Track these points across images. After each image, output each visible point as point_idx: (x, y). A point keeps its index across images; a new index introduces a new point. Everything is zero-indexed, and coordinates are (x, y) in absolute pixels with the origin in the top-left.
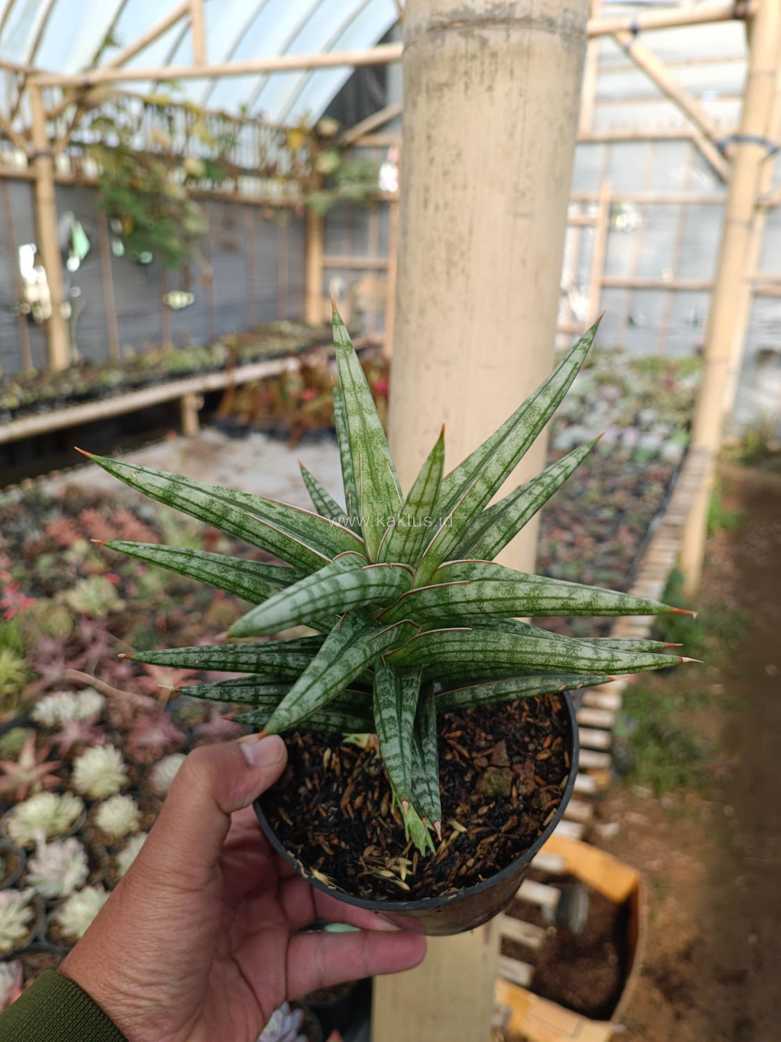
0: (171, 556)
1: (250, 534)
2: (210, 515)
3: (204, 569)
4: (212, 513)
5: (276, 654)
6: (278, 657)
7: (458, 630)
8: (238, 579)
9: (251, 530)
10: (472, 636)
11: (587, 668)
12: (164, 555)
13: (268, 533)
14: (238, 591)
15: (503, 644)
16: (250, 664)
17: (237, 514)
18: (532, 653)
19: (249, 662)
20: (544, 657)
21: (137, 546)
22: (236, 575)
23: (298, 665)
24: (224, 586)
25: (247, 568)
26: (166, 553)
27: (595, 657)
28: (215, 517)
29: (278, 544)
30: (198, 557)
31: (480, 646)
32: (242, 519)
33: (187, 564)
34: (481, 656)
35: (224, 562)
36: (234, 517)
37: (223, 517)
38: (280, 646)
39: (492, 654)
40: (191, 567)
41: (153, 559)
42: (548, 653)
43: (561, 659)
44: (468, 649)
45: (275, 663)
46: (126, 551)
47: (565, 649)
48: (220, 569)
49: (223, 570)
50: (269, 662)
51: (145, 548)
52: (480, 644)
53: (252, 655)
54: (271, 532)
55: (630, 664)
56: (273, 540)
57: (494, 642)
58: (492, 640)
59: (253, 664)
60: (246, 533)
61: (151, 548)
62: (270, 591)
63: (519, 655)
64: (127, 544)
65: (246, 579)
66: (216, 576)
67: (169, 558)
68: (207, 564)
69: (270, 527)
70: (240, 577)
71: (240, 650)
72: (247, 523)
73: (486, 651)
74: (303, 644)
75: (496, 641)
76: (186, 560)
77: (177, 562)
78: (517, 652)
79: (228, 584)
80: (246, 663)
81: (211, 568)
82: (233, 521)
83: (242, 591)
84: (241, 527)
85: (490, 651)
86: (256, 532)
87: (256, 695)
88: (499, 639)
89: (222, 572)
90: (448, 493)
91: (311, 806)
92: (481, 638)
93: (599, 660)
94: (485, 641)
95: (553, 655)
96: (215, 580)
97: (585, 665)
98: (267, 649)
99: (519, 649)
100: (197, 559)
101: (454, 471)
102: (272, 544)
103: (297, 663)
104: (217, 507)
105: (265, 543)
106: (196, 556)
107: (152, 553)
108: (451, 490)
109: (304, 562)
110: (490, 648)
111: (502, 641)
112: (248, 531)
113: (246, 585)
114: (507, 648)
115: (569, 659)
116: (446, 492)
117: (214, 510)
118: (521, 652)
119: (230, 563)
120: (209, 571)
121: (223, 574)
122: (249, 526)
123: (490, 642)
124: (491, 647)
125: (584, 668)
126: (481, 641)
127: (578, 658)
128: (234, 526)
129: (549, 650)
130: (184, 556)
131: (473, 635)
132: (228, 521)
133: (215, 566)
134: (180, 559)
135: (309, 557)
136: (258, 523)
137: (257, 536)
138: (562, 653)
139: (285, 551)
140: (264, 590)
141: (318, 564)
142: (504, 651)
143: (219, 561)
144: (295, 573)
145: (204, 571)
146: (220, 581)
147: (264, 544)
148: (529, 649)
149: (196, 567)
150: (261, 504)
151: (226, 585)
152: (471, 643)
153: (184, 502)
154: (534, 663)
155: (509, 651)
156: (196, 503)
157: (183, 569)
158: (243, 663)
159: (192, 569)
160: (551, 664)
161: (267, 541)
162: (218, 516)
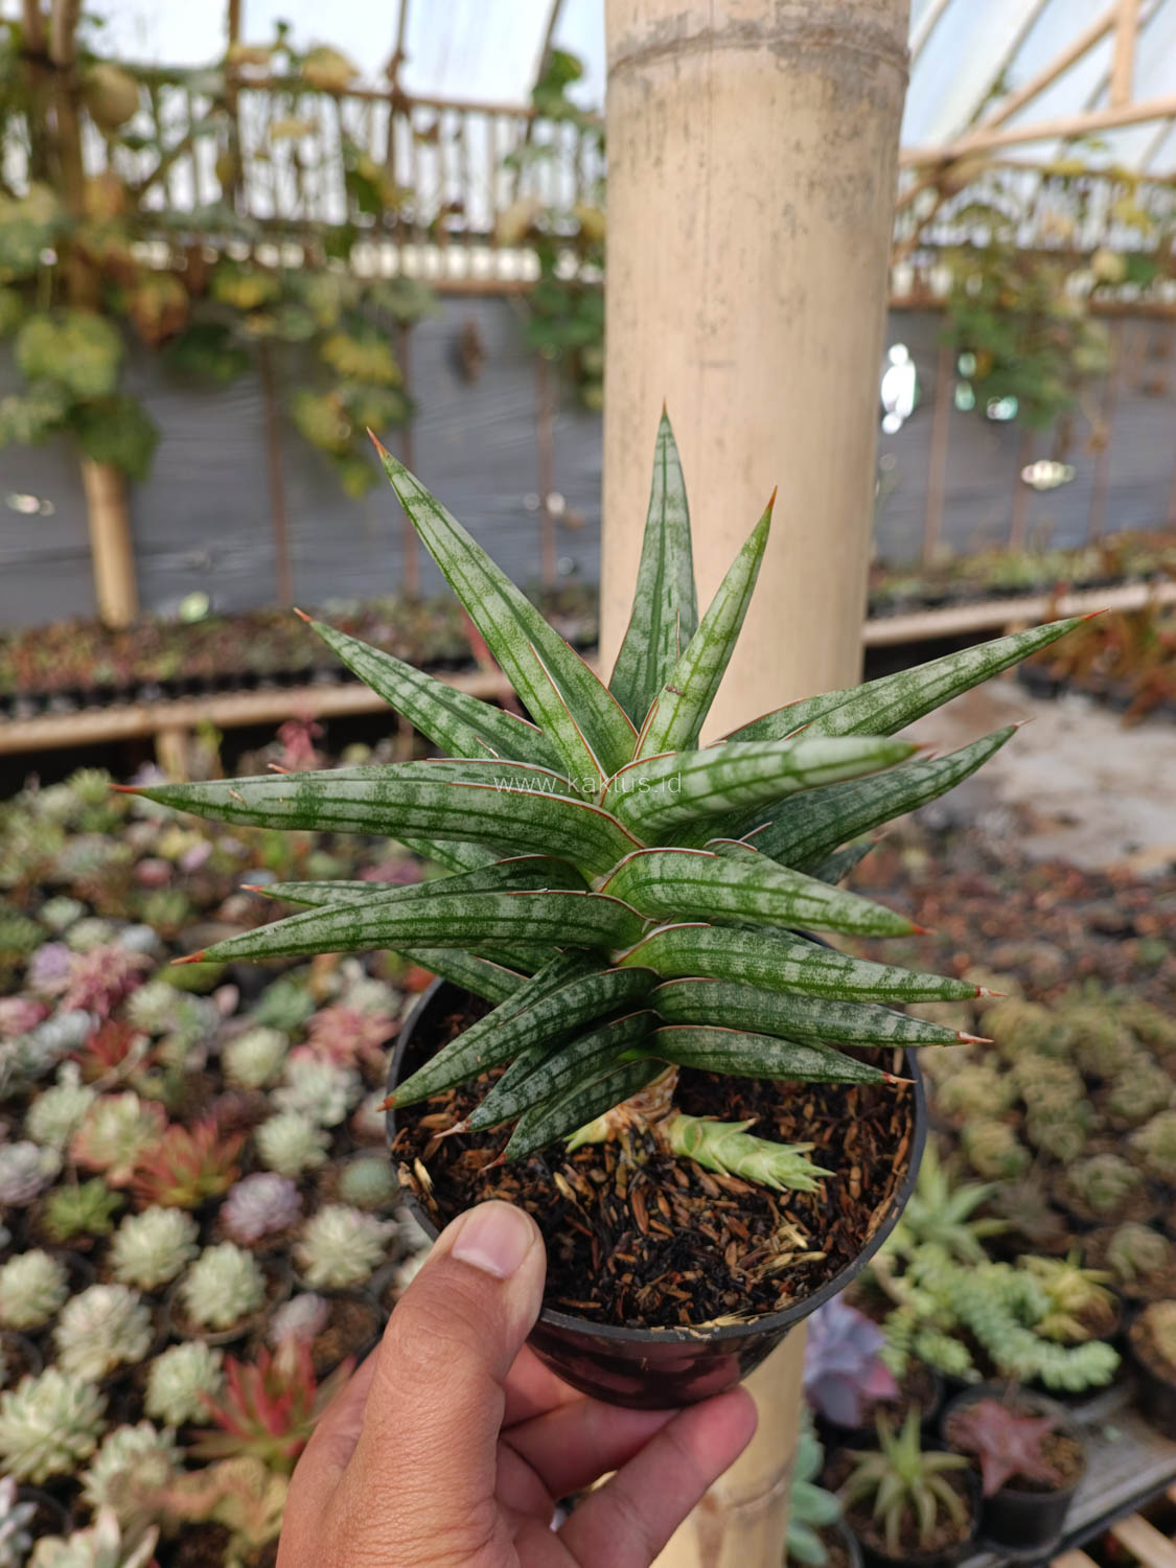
0: (327, 923)
1: (458, 815)
2: (388, 811)
3: (389, 918)
4: (390, 805)
5: (548, 999)
6: (553, 1001)
7: (754, 835)
8: (446, 910)
9: (459, 807)
10: (776, 830)
11: (932, 790)
12: (314, 926)
13: (487, 800)
14: (450, 930)
15: (823, 818)
16: (532, 1029)
17: (430, 789)
18: (863, 807)
19: (530, 1026)
20: (879, 806)
21: (261, 934)
22: (438, 904)
23: (579, 1000)
24: (427, 933)
25: (438, 891)
26: (316, 922)
27: (933, 772)
28: (396, 810)
29: (505, 812)
30: (366, 906)
31: (794, 837)
32: (440, 795)
33: (359, 924)
34: (800, 850)
35: (403, 897)
36: (427, 796)
37: (410, 805)
38: (539, 989)
39: (813, 839)
40: (367, 925)
41: (300, 943)
42: (882, 798)
43: (900, 796)
44: (780, 850)
45: (555, 1013)
46: (247, 950)
47: (896, 783)
48: (410, 906)
49: (416, 907)
50: (548, 1015)
51: (275, 930)
52: (793, 835)
53: (526, 1015)
54: (490, 796)
55: (974, 759)
56: (497, 809)
57: (809, 822)
58: (805, 821)
59: (535, 1027)
60: (452, 816)
61: (285, 927)
62: (499, 905)
63: (851, 819)
64: (243, 939)
65: (458, 903)
66: (411, 921)
67: (326, 927)
68: (387, 909)
69: (486, 788)
70: (450, 905)
71: (506, 1018)
72: (450, 798)
73: (804, 840)
74: (557, 975)
75: (810, 819)
76: (352, 917)
77: (342, 928)
78: (844, 818)
79: (433, 925)
80: (528, 1030)
81: (397, 912)
82: (426, 804)
83: (457, 926)
84: (441, 809)
85: (810, 836)
86: (466, 807)
87: (552, 1080)
88: (814, 815)
89: (416, 910)
90: (638, 669)
91: (596, 1264)
92: (790, 826)
93: (940, 773)
94: (797, 827)
95: (888, 796)
96: (411, 929)
97: (929, 788)
98: (529, 1000)
99: (845, 813)
100: (367, 909)
101: (626, 637)
102: (496, 817)
103: (576, 999)
104: (394, 791)
105: (484, 819)
106: (361, 906)
107: (293, 933)
108: (638, 664)
109: (545, 826)
110: (809, 833)
111: (817, 816)
112: (455, 811)
113: (461, 912)
114: (829, 821)
115: (909, 791)
116: (634, 669)
117: (393, 799)
118: (850, 814)
119: (413, 894)
120: (397, 918)
121: (421, 912)
122: (455, 799)
123: (804, 825)
124: (809, 829)
125: (929, 791)
126: (791, 830)
127: (918, 784)
128: (430, 813)
129: (879, 794)
130: (344, 914)
131: (778, 829)
132: (419, 807)
133: (400, 906)
134: (345, 920)
135: (554, 812)
136: (466, 790)
137: (470, 813)
138: (895, 788)
139: (515, 820)
140: (489, 908)
141: (566, 818)
142: (827, 826)
143: (397, 898)
144: (498, 872)
145: (390, 922)
146: (419, 926)
147: (482, 823)
148: (857, 806)
149: (374, 920)
150: (435, 771)
151: (430, 929)
152: (782, 841)
153: (338, 806)
154: (869, 820)
155: (833, 822)
156: (358, 798)
157: (354, 935)
158: (525, 1032)
159: (370, 929)
160: (889, 810)
161: (486, 815)
162: (402, 805)
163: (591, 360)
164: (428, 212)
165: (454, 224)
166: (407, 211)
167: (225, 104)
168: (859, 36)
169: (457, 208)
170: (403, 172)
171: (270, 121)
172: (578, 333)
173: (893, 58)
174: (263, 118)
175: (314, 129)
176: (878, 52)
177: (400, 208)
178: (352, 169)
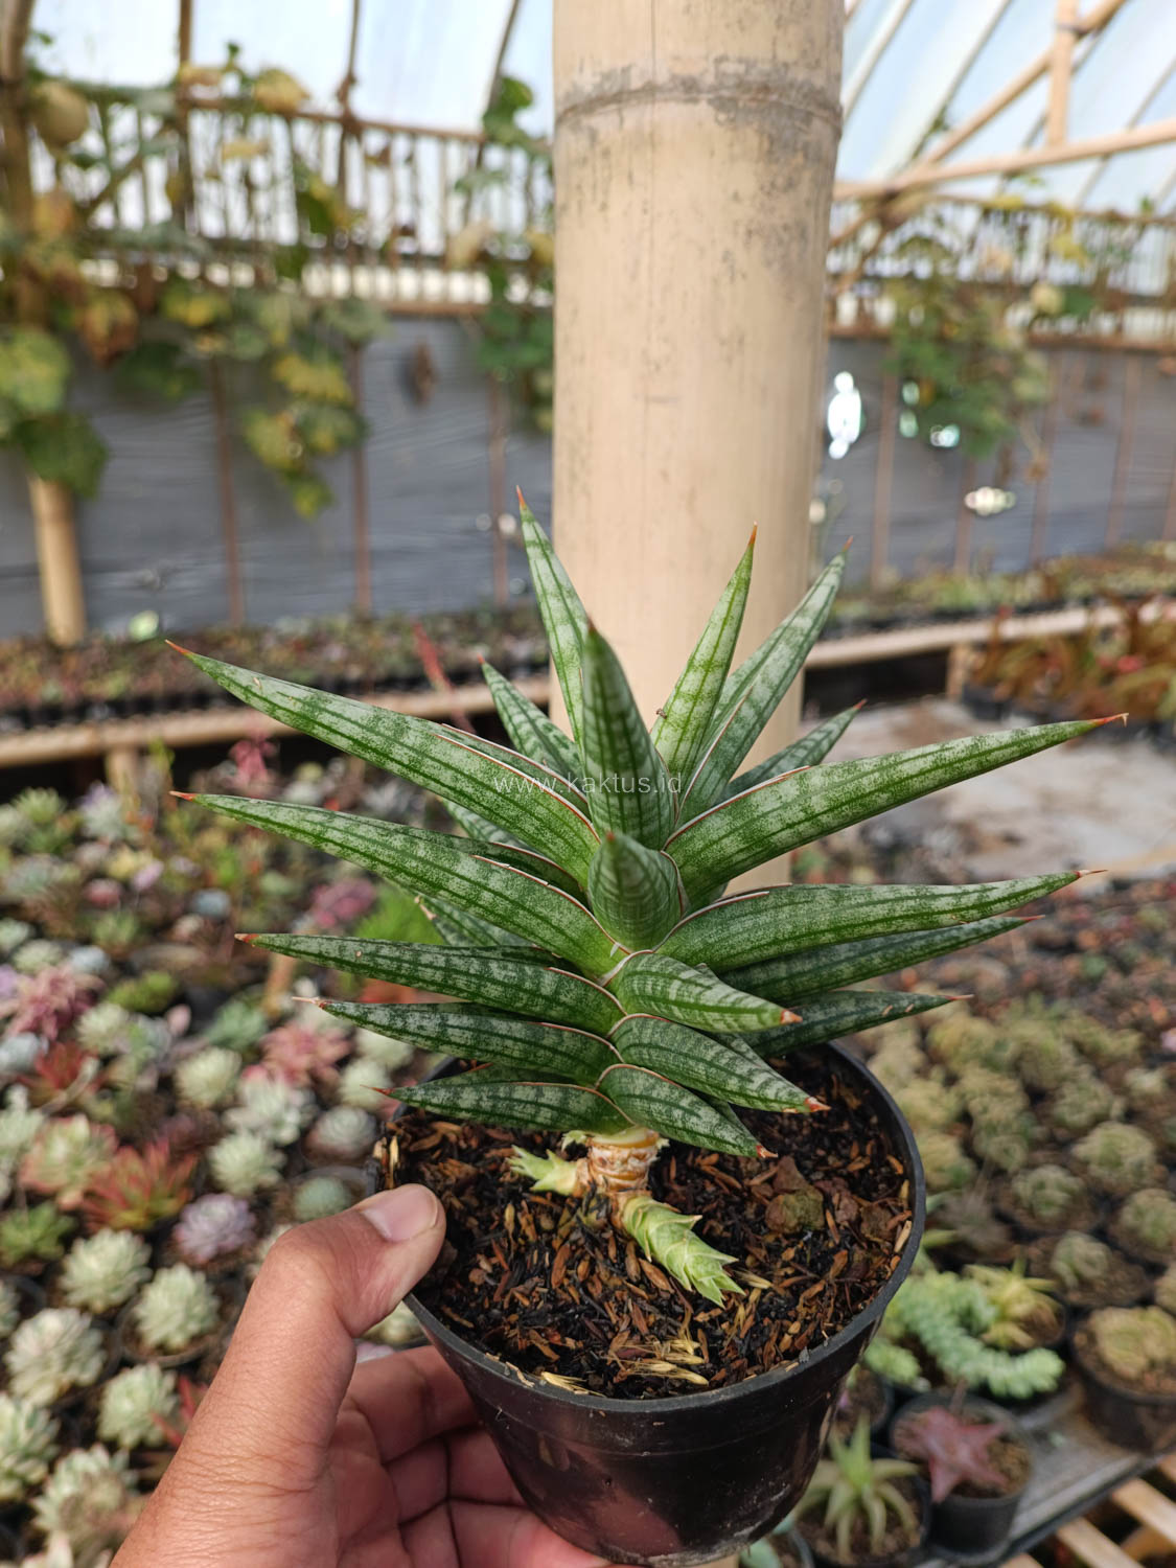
84: (421, 753)
91: (498, 1295)
163: (542, 382)
164: (380, 234)
165: (406, 246)
166: (359, 232)
167: (175, 125)
168: (793, 93)
169: (408, 231)
170: (355, 195)
171: (221, 141)
172: (529, 355)
173: (826, 114)
174: (213, 138)
175: (265, 150)
176: (811, 108)
177: (351, 229)
178: (304, 190)
